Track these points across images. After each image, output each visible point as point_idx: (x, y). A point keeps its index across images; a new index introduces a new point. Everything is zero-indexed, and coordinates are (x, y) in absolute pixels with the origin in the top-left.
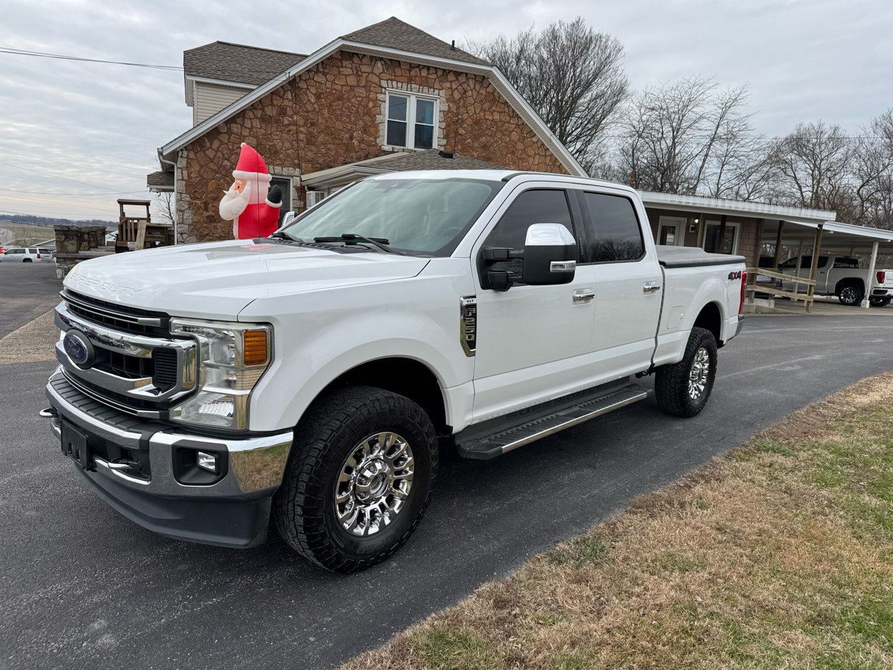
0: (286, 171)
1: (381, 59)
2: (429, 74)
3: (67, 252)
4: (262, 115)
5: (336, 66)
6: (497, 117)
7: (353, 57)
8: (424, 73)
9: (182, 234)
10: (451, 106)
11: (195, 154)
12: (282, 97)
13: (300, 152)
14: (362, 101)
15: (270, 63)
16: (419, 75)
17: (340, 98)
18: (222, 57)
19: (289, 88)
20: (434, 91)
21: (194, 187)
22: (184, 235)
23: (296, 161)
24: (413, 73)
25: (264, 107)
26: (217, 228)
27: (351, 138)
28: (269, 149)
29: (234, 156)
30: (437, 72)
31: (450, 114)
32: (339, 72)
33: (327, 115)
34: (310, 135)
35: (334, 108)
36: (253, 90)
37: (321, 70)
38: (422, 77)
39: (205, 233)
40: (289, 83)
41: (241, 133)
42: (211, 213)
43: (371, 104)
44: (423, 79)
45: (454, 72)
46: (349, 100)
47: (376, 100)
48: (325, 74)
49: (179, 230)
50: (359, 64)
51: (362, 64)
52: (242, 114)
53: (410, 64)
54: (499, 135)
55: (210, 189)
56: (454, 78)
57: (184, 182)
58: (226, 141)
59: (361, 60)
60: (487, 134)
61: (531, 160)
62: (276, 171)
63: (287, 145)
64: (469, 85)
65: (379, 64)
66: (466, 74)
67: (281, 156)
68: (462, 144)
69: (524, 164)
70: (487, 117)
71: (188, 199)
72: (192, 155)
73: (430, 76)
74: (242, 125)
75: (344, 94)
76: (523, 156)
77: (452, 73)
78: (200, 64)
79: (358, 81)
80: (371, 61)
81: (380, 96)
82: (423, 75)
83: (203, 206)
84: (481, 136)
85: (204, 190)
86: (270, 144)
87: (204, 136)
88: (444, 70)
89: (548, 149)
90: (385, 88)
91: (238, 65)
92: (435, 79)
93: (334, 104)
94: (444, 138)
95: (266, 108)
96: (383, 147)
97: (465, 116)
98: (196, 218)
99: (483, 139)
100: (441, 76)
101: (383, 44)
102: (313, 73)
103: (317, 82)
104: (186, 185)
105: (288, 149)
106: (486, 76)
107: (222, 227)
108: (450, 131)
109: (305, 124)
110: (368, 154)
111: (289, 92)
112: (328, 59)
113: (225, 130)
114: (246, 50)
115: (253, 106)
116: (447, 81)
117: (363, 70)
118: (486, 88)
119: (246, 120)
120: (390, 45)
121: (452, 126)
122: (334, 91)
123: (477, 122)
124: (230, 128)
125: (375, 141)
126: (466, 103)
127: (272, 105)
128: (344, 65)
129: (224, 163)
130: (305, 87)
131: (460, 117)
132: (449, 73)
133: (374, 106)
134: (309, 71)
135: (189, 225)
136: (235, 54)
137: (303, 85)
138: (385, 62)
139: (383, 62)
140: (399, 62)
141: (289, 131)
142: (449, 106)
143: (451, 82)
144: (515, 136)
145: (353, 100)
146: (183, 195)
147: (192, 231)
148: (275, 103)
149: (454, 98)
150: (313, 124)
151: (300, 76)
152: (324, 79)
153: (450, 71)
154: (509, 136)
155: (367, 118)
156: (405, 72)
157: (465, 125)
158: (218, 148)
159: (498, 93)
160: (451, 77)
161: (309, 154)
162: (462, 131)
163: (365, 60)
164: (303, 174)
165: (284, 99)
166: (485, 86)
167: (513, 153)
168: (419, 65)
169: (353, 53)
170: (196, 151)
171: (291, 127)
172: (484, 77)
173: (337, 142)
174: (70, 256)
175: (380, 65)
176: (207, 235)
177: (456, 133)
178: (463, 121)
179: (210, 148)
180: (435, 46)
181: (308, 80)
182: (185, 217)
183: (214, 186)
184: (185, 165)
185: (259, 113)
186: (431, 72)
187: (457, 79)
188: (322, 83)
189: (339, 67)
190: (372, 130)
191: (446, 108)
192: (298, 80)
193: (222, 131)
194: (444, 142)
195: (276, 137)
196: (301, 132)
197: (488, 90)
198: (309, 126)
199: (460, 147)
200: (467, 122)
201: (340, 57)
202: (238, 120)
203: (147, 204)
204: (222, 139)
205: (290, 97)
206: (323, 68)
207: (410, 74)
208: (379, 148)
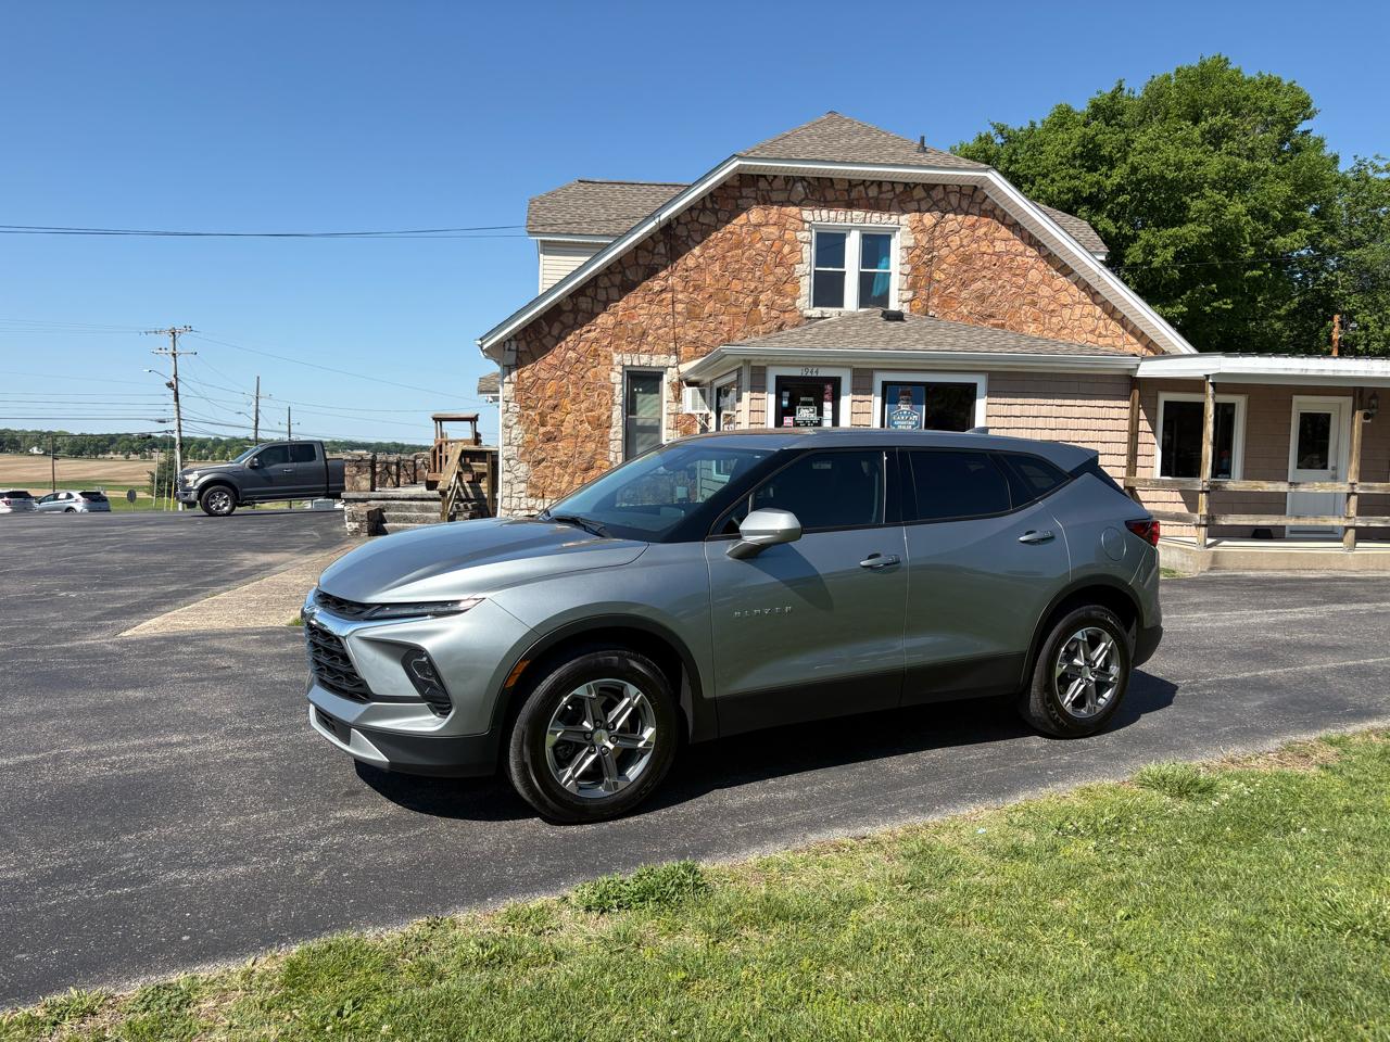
0: (657, 361)
1: (803, 179)
2: (880, 192)
3: (359, 491)
4: (623, 280)
5: (733, 198)
6: (1000, 246)
7: (758, 180)
8: (873, 192)
9: (508, 460)
10: (919, 237)
11: (528, 344)
12: (652, 252)
13: (677, 330)
14: (772, 245)
15: (650, 201)
16: (865, 196)
17: (739, 245)
18: (581, 202)
19: (662, 238)
20: (890, 219)
21: (527, 390)
22: (511, 462)
23: (672, 345)
24: (854, 194)
25: (624, 269)
26: (557, 450)
27: (756, 303)
28: (632, 330)
29: (582, 344)
30: (894, 188)
31: (918, 252)
32: (737, 206)
33: (719, 272)
34: (692, 304)
35: (728, 260)
36: (609, 245)
37: (709, 205)
38: (868, 199)
39: (540, 457)
40: (661, 230)
41: (592, 309)
42: (549, 428)
43: (786, 249)
44: (872, 201)
45: (924, 185)
46: (751, 246)
47: (794, 243)
48: (715, 212)
49: (505, 454)
50: (768, 191)
51: (772, 190)
52: (593, 281)
53: (849, 181)
54: (1006, 276)
55: (549, 394)
56: (923, 194)
57: (512, 386)
58: (572, 322)
59: (770, 184)
60: (984, 277)
61: (1066, 312)
62: (642, 362)
63: (658, 321)
64: (949, 203)
65: (799, 187)
66: (944, 186)
67: (650, 339)
68: (941, 296)
69: (1054, 320)
70: (981, 249)
71: (518, 410)
72: (523, 346)
73: (881, 196)
74: (594, 298)
75: (744, 239)
76: (1052, 307)
77: (919, 188)
78: (549, 215)
79: (766, 216)
80: (787, 184)
81: (801, 235)
82: (871, 195)
83: (537, 418)
84: (974, 280)
85: (540, 396)
86: (634, 322)
87: (541, 317)
88: (906, 184)
89: (1098, 293)
90: (809, 222)
91: (602, 211)
92: (891, 200)
93: (729, 254)
94: (909, 289)
95: (628, 272)
96: (805, 312)
97: (944, 252)
98: (528, 437)
99: (978, 285)
100: (902, 193)
101: (803, 157)
102: (697, 212)
103: (703, 224)
104: (517, 390)
105: (660, 328)
106: (979, 186)
107: (564, 448)
108: (918, 280)
109: (685, 289)
110: (782, 325)
111: (662, 244)
112: (720, 188)
113: (570, 308)
114: (618, 187)
115: (609, 270)
116: (912, 200)
117: (773, 200)
118: (981, 204)
119: (599, 290)
120: (813, 157)
121: (922, 270)
122: (728, 235)
123: (966, 259)
124: (576, 304)
125: (794, 304)
126: (946, 231)
127: (638, 264)
128: (744, 194)
129: (568, 356)
130: (685, 234)
131: (935, 253)
132: (915, 187)
133: (792, 252)
134: (690, 209)
135: (519, 446)
136: (601, 195)
137: (681, 231)
138: (809, 183)
139: (805, 184)
140: (831, 179)
141: (662, 301)
142: (915, 238)
143: (919, 201)
144: (1034, 275)
145: (758, 246)
146: (511, 405)
147: (523, 454)
148: (641, 262)
149: (923, 224)
150: (697, 288)
151: (677, 219)
152: (714, 218)
153: (916, 185)
154: (1025, 276)
155: (779, 270)
156: (841, 194)
157: (945, 266)
158: (560, 333)
159: (1002, 210)
160: (919, 193)
161: (691, 332)
162: (938, 276)
163: (776, 184)
164: (679, 363)
165: (653, 254)
166: (978, 200)
167: (1034, 304)
168: (864, 181)
169: (759, 176)
170: (529, 339)
171: (663, 296)
172: (976, 187)
173: (734, 310)
174: (362, 496)
175: (800, 189)
176: (543, 460)
177: (930, 278)
178: (941, 259)
179: (549, 333)
180: (891, 150)
181: (689, 222)
182: (513, 436)
183: (554, 388)
184: (514, 362)
185: (617, 279)
186: (883, 189)
187: (929, 196)
188: (709, 225)
189: (736, 199)
190: (788, 288)
191: (911, 243)
192: (674, 226)
193: (565, 308)
194: (909, 295)
195: (642, 312)
196: (681, 302)
197: (983, 207)
198: (691, 290)
199: (936, 301)
200: (949, 260)
201: (737, 184)
202: (589, 292)
203: (473, 420)
204: (565, 321)
205: (663, 251)
206: (713, 202)
207: (849, 196)
208: (799, 313)
